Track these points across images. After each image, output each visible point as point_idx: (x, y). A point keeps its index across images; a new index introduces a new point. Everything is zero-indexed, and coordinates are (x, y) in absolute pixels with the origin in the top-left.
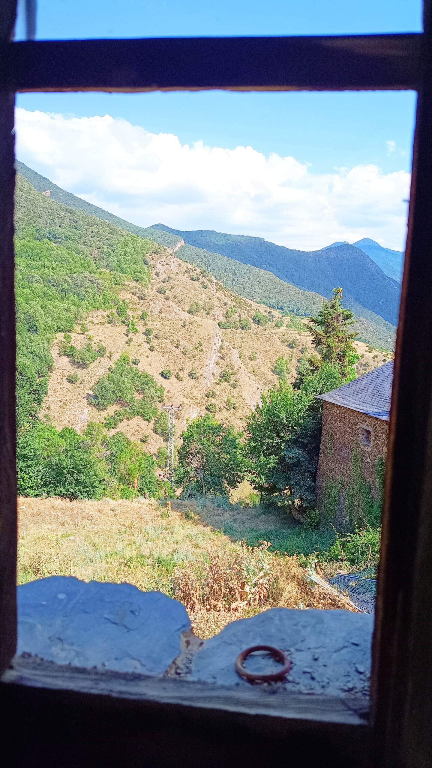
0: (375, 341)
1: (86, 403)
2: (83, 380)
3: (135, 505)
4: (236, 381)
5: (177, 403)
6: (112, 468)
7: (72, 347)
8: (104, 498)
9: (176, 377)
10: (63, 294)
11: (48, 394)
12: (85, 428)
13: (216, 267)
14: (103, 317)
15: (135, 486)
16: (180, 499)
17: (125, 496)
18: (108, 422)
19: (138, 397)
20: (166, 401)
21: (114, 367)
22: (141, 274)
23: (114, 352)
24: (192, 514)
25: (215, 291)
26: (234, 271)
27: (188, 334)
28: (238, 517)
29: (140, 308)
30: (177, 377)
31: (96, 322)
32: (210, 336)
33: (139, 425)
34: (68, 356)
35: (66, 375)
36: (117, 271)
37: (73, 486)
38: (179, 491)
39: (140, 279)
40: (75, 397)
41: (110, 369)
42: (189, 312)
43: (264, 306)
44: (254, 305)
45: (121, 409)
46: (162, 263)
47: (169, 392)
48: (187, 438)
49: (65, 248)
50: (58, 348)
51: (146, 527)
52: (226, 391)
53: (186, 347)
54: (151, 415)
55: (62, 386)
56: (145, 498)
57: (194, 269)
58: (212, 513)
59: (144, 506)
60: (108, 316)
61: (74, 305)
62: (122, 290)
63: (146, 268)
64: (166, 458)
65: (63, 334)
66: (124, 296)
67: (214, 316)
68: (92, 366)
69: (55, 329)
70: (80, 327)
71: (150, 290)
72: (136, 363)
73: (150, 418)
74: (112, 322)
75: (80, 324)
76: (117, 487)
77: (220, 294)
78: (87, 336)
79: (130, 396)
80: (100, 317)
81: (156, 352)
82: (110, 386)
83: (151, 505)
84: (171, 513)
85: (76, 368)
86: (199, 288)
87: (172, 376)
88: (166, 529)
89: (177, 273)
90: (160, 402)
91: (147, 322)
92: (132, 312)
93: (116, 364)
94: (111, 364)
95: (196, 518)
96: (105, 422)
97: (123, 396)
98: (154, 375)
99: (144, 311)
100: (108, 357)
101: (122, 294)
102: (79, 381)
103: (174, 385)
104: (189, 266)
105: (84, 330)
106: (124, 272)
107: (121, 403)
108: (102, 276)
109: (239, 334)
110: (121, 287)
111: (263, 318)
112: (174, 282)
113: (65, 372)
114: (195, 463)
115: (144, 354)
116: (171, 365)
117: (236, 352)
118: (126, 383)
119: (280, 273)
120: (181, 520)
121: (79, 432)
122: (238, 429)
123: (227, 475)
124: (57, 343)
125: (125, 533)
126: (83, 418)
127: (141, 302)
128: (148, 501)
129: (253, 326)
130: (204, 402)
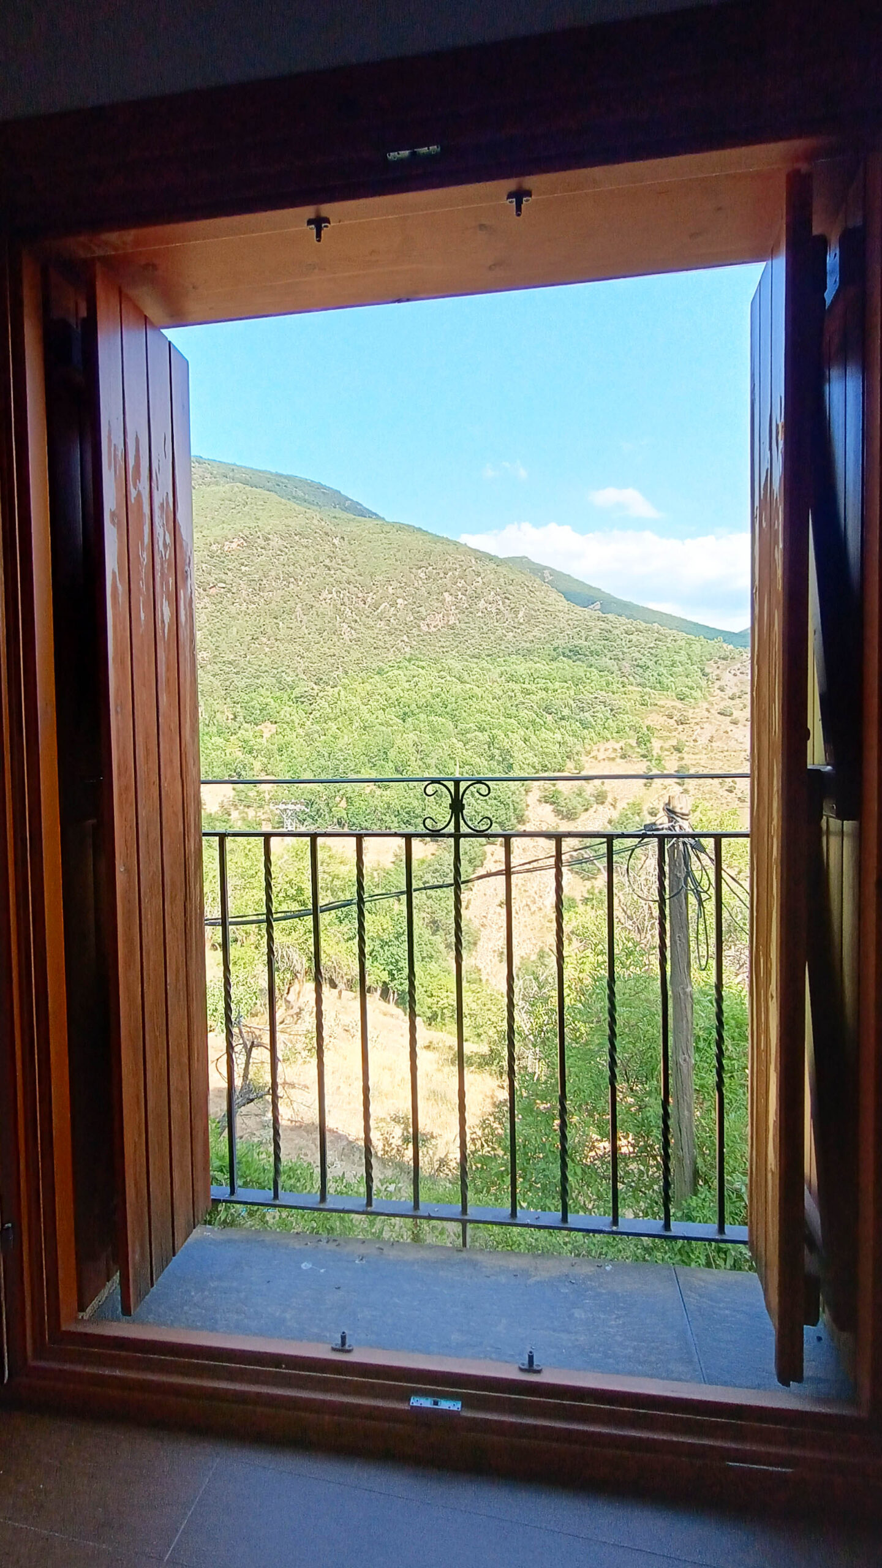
10: (563, 723)
14: (615, 750)
21: (615, 818)
23: (621, 799)
29: (677, 735)
31: (601, 757)
50: (539, 793)
55: (535, 844)
60: (621, 749)
62: (651, 712)
68: (584, 816)
71: (698, 711)
72: (653, 813)
74: (626, 757)
80: (611, 750)
92: (662, 741)
93: (620, 814)
99: (681, 740)
101: (648, 718)
106: (664, 688)
108: (624, 696)
113: (543, 824)
127: (680, 727)
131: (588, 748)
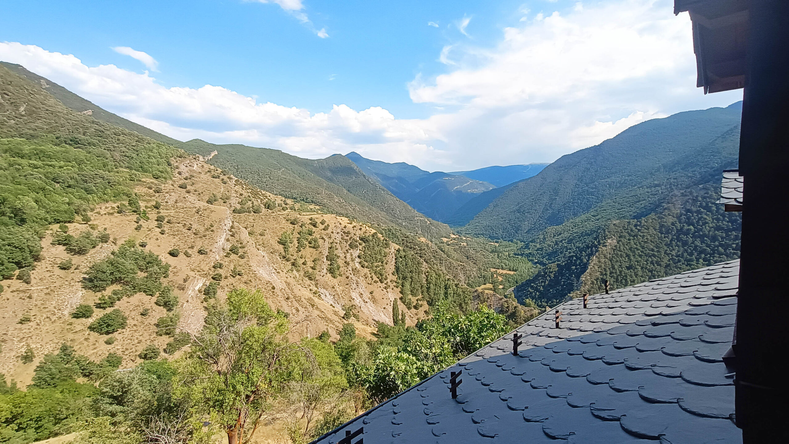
1: (81, 287)
2: (79, 266)
4: (244, 253)
7: (69, 236)
9: (185, 255)
14: (113, 208)
18: (103, 302)
20: (171, 276)
21: (117, 251)
22: (162, 173)
23: (120, 237)
25: (234, 186)
27: (200, 219)
29: (155, 199)
31: (103, 213)
32: (221, 219)
33: (140, 301)
34: (63, 245)
35: (59, 262)
36: (138, 170)
39: (160, 177)
40: (67, 283)
41: (113, 253)
42: (208, 202)
45: (121, 288)
46: (185, 165)
47: (175, 268)
49: (84, 152)
50: (52, 238)
52: (234, 262)
53: (198, 229)
54: (155, 290)
55: (52, 274)
60: (118, 207)
63: (168, 169)
65: (58, 225)
66: (139, 190)
67: (230, 204)
68: (92, 251)
69: (50, 221)
70: (82, 217)
71: (167, 185)
72: (143, 245)
73: (153, 292)
74: (122, 212)
78: (89, 225)
79: (131, 275)
80: (110, 208)
81: (167, 235)
82: (108, 268)
85: (72, 255)
86: (219, 184)
87: (181, 253)
89: (199, 172)
90: (165, 277)
91: (161, 211)
92: (145, 203)
93: (120, 248)
96: (100, 302)
97: (123, 276)
98: (162, 254)
99: (157, 202)
100: (112, 242)
102: (73, 267)
103: (182, 262)
105: (87, 221)
106: (145, 171)
107: (121, 283)
108: (118, 174)
109: (251, 216)
111: (272, 204)
112: (196, 179)
113: (58, 259)
115: (154, 237)
118: (126, 264)
124: (51, 234)
126: (75, 301)
127: (157, 195)
129: (264, 210)
130: (211, 273)
131: (92, 206)
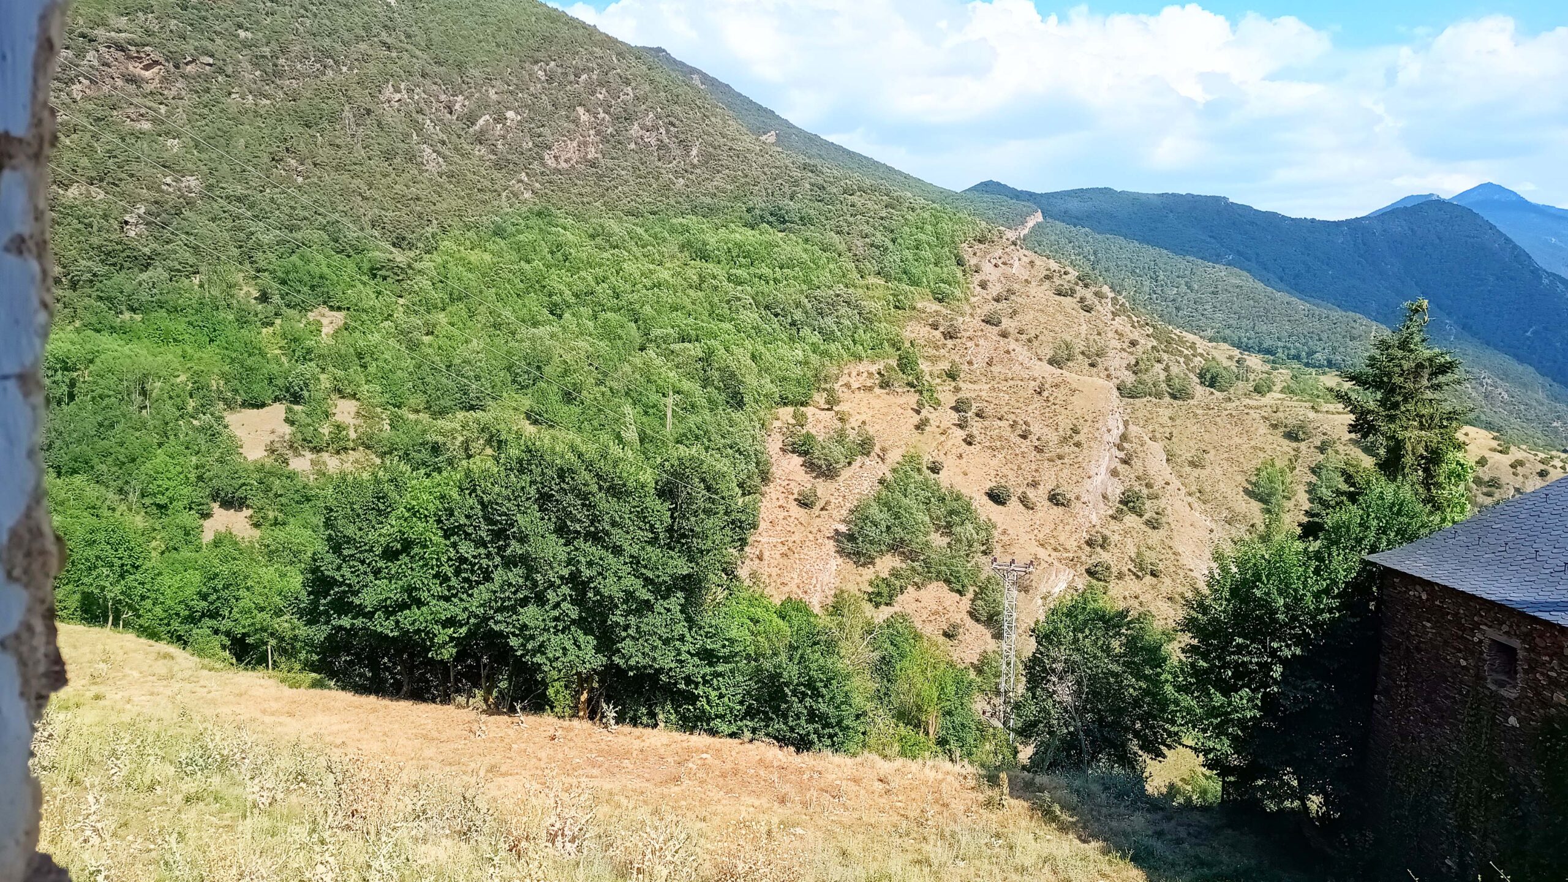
0: (1517, 427)
1: (834, 549)
2: (828, 503)
3: (930, 774)
4: (1157, 513)
5: (1022, 558)
6: (883, 690)
7: (808, 435)
8: (866, 752)
9: (1022, 502)
10: (794, 331)
11: (760, 529)
12: (830, 601)
13: (1112, 265)
14: (870, 375)
15: (931, 732)
16: (1029, 772)
17: (908, 751)
18: (876, 590)
19: (938, 540)
20: (998, 551)
21: (889, 476)
22: (950, 285)
23: (892, 446)
24: (1057, 808)
25: (1110, 316)
26: (1155, 272)
27: (1048, 410)
28: (1165, 826)
29: (947, 355)
30: (1024, 501)
31: (855, 385)
32: (1098, 413)
33: (939, 602)
34: (800, 455)
35: (795, 491)
36: (900, 280)
37: (803, 722)
38: (1026, 753)
39: (947, 296)
40: (811, 537)
41: (881, 482)
42: (1052, 362)
43: (1225, 346)
44: (1202, 345)
45: (904, 566)
46: (994, 261)
47: (1004, 532)
48: (1046, 637)
49: (800, 240)
50: (781, 438)
51: (953, 826)
52: (1135, 535)
53: (1043, 438)
54: (966, 581)
55: (786, 514)
56: (951, 760)
57: (1063, 271)
58: (1104, 811)
59: (950, 778)
60: (879, 373)
61: (814, 352)
62: (910, 318)
63: (960, 274)
64: (997, 675)
65: (790, 409)
66: (914, 331)
67: (1106, 370)
68: (846, 474)
69: (777, 399)
70: (825, 395)
71: (967, 319)
72: (935, 469)
73: (963, 587)
74: (888, 385)
75: (825, 390)
76: (891, 731)
77: (1120, 322)
78: (837, 413)
79: (922, 538)
80: (865, 374)
81: (979, 447)
82: (882, 516)
83: (965, 778)
84: (1008, 801)
85: (815, 478)
86: (1074, 312)
87: (1013, 498)
88: (998, 836)
89: (1026, 281)
90: (984, 553)
91: (961, 384)
92: (929, 364)
93: (894, 470)
94: (884, 470)
95: (1065, 817)
96: (870, 590)
97: (907, 537)
98: (973, 495)
99: (953, 362)
100: (879, 456)
101: (909, 328)
102: (820, 504)
103: (1016, 517)
104: (1053, 265)
105: (832, 402)
106: (915, 282)
107: (904, 553)
108: (870, 293)
109: (1165, 408)
110: (908, 313)
111: (1224, 373)
112: (1019, 300)
113: (793, 484)
114: (1064, 692)
115: (954, 451)
116: (1011, 475)
117: (1157, 449)
118: (914, 511)
119: (1264, 273)
120: (1032, 817)
121: (817, 610)
122: (1163, 622)
123: (1138, 726)
124: (780, 428)
125: (907, 835)
126: (826, 579)
127: (950, 343)
128: (957, 768)
129: (1200, 391)
130: (1084, 558)
